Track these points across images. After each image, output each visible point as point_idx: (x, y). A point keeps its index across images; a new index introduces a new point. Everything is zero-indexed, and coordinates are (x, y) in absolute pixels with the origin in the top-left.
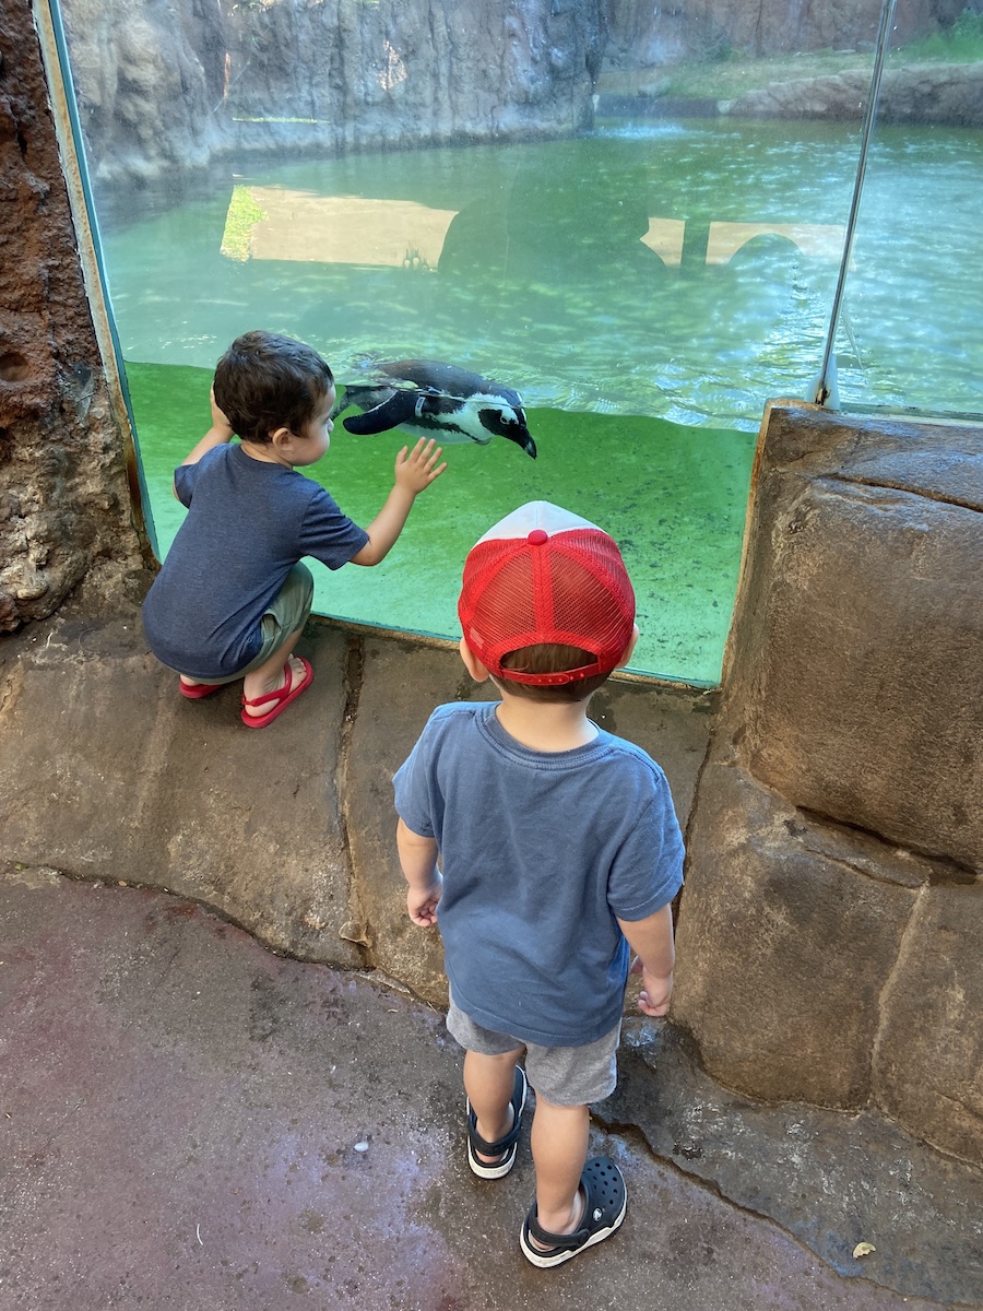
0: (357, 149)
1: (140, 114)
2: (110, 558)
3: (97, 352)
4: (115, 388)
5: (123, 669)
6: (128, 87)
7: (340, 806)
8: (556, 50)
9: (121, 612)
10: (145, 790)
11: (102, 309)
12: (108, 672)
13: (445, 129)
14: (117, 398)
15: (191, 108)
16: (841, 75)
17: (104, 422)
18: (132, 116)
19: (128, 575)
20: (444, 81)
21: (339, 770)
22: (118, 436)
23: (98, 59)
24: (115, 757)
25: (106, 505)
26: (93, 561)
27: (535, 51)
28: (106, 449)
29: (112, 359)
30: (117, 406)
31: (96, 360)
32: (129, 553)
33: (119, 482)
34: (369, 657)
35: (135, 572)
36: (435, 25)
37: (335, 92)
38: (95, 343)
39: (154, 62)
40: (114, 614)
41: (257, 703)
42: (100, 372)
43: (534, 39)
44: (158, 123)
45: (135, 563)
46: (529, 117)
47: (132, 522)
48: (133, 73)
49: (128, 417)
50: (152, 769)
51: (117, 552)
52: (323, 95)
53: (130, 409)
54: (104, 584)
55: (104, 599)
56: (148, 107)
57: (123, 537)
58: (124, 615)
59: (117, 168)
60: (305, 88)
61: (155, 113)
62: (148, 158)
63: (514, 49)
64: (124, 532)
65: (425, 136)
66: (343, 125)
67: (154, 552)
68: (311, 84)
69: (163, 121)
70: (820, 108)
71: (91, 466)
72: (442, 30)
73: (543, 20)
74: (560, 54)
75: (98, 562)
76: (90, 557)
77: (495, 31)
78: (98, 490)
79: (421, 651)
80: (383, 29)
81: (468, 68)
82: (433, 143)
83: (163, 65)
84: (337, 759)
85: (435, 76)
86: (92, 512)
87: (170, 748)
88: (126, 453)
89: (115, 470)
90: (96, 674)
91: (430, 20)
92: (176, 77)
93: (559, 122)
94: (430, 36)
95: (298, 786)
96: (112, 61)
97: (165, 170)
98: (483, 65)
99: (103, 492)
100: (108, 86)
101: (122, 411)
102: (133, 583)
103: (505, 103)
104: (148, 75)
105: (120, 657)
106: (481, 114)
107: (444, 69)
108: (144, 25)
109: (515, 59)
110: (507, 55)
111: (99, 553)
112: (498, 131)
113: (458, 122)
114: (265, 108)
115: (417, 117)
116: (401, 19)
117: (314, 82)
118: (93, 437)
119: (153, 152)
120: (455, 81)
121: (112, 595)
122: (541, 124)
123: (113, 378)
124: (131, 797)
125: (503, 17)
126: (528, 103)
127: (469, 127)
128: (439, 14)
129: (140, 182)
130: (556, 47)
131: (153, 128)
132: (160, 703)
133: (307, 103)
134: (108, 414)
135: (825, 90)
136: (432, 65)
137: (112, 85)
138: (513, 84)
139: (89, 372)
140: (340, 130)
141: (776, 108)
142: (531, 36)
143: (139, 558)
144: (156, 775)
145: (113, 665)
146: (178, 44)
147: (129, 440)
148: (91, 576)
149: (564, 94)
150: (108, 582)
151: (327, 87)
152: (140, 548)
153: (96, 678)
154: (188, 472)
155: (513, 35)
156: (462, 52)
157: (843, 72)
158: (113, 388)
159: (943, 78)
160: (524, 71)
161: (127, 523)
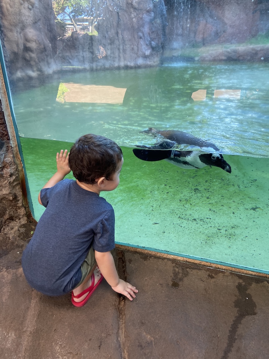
0: (97, 70)
1: (31, 58)
2: (13, 220)
3: (7, 134)
4: (16, 149)
5: (16, 275)
6: (27, 49)
7: (123, 354)
8: (153, 42)
9: (17, 245)
10: (26, 342)
11: (10, 116)
12: (10, 277)
13: (122, 64)
14: (17, 153)
15: (47, 56)
16: (230, 49)
17: (10, 164)
18: (28, 58)
19: (21, 227)
20: (121, 51)
21: (120, 331)
22: (17, 169)
23: (16, 38)
24: (12, 323)
25: (11, 198)
26: (5, 222)
27: (147, 42)
28: (11, 175)
29: (14, 137)
30: (17, 157)
31: (7, 138)
32: (21, 217)
33: (17, 188)
34: (127, 263)
35: (23, 225)
36: (119, 35)
37: (90, 54)
38: (6, 131)
39: (35, 41)
40: (14, 246)
41: (79, 296)
42: (9, 143)
43: (147, 39)
44: (37, 60)
45: (24, 221)
46: (146, 61)
47: (22, 204)
48: (29, 45)
49: (21, 161)
50: (29, 329)
51: (16, 217)
52: (87, 55)
53: (22, 157)
54: (9, 232)
55: (9, 239)
56: (33, 55)
57: (19, 211)
58: (18, 246)
59: (23, 74)
60: (81, 52)
61: (36, 57)
62: (33, 71)
63: (141, 42)
64: (19, 208)
65: (116, 66)
66: (92, 63)
67: (32, 215)
68: (83, 51)
69: (38, 59)
70: (224, 58)
71: (5, 183)
72: (120, 36)
73: (149, 34)
74: (154, 43)
75: (7, 223)
76: (4, 221)
77: (136, 37)
78: (8, 192)
79: (151, 259)
80: (104, 35)
81: (128, 47)
82: (119, 68)
83: (38, 43)
84: (119, 324)
85: (119, 49)
86: (4, 202)
87: (38, 318)
88: (20, 176)
89: (15, 183)
90: (4, 278)
91: (117, 33)
92: (42, 46)
93: (154, 62)
94: (117, 38)
95: (101, 342)
96: (21, 39)
97: (39, 75)
98: (132, 46)
99: (10, 193)
100: (20, 46)
101: (19, 158)
102: (23, 230)
103: (139, 57)
104: (33, 45)
105: (15, 269)
106: (132, 60)
107: (121, 47)
108: (32, 30)
109: (142, 45)
110: (139, 44)
111: (8, 219)
112: (137, 65)
113: (126, 62)
114: (69, 58)
115: (114, 61)
116: (109, 33)
117: (84, 51)
118: (5, 171)
119: (35, 69)
120: (124, 51)
121: (13, 237)
122: (149, 63)
123: (15, 145)
124: (18, 344)
125: (138, 33)
126: (145, 57)
127: (129, 64)
128: (120, 32)
129: (30, 78)
130: (153, 41)
131: (35, 61)
132: (33, 293)
133: (82, 57)
134: (12, 160)
135: (226, 53)
136: (118, 46)
137: (22, 47)
138: (141, 52)
139: (4, 143)
140: (91, 64)
141: (211, 59)
142: (146, 38)
143: (25, 218)
144: (31, 333)
145: (12, 273)
146: (43, 37)
147: (22, 170)
148: (4, 229)
149: (155, 54)
150: (12, 231)
151: (88, 52)
152: (26, 214)
153: (4, 281)
154: (48, 191)
155: (141, 38)
156: (126, 42)
157: (231, 48)
158: (15, 149)
159: (259, 49)
160: (144, 48)
161: (20, 205)
